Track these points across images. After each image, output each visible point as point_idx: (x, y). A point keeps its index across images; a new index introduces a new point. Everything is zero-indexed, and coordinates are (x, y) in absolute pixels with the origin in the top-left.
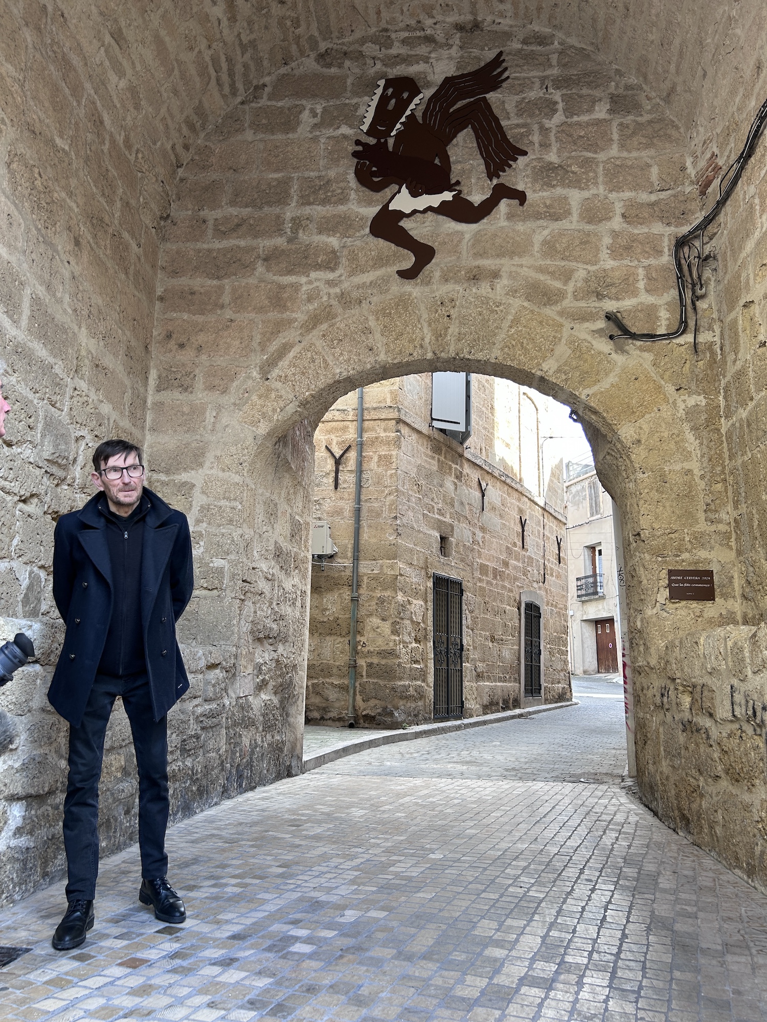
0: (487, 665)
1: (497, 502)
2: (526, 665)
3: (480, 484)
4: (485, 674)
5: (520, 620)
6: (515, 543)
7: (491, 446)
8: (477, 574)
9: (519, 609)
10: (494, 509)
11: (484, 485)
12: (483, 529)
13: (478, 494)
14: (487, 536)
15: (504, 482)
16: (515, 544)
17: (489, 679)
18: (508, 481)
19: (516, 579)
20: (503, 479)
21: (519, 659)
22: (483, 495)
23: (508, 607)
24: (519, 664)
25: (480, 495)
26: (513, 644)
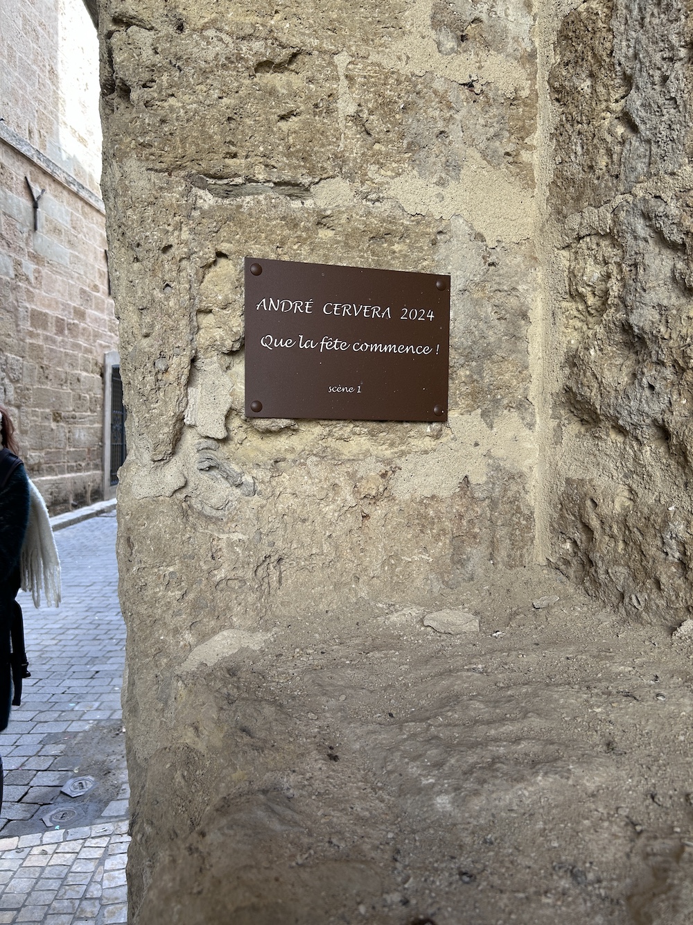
0: (48, 453)
1: (64, 222)
2: (113, 447)
3: (28, 188)
4: (44, 466)
5: (104, 389)
6: (95, 286)
7: (52, 132)
8: (26, 326)
9: (102, 375)
10: (57, 230)
11: (36, 190)
12: (35, 258)
13: (26, 203)
14: (45, 271)
15: (76, 195)
16: (96, 288)
17: (51, 471)
18: (83, 194)
19: (97, 335)
20: (74, 188)
21: (102, 439)
22: (35, 207)
23: (84, 374)
24: (102, 447)
25: (29, 205)
26: (92, 422)
